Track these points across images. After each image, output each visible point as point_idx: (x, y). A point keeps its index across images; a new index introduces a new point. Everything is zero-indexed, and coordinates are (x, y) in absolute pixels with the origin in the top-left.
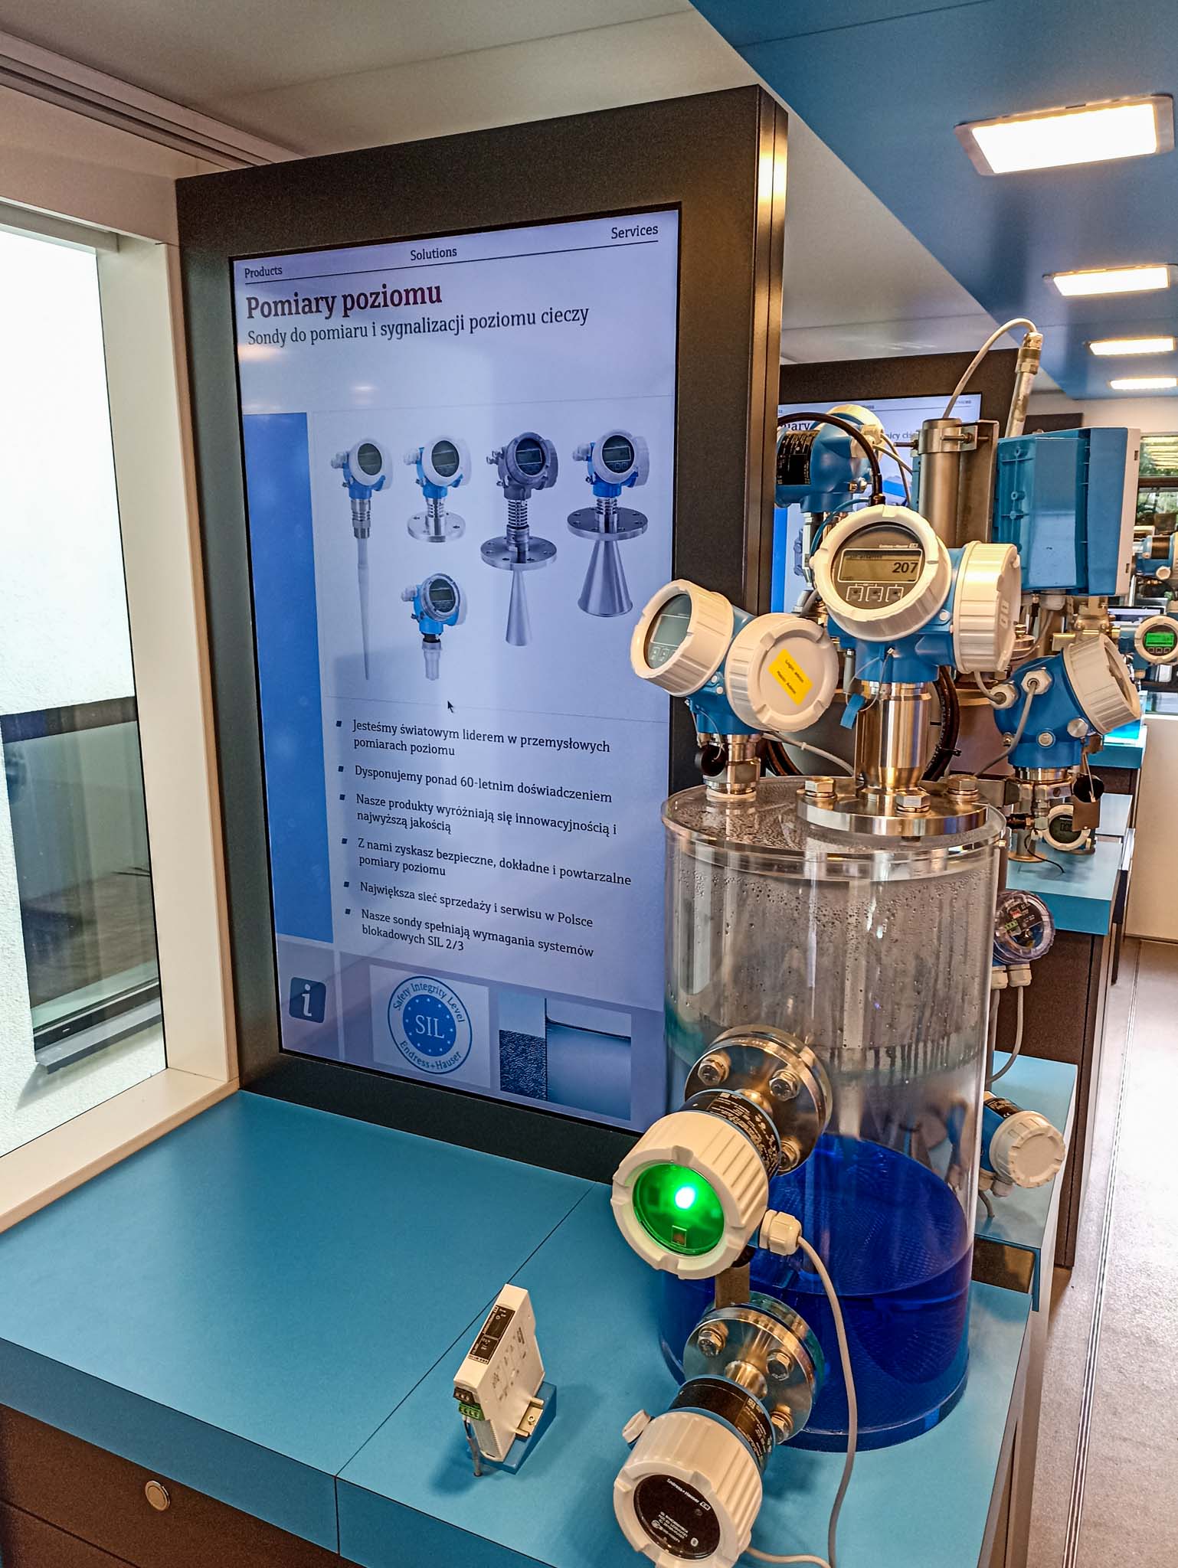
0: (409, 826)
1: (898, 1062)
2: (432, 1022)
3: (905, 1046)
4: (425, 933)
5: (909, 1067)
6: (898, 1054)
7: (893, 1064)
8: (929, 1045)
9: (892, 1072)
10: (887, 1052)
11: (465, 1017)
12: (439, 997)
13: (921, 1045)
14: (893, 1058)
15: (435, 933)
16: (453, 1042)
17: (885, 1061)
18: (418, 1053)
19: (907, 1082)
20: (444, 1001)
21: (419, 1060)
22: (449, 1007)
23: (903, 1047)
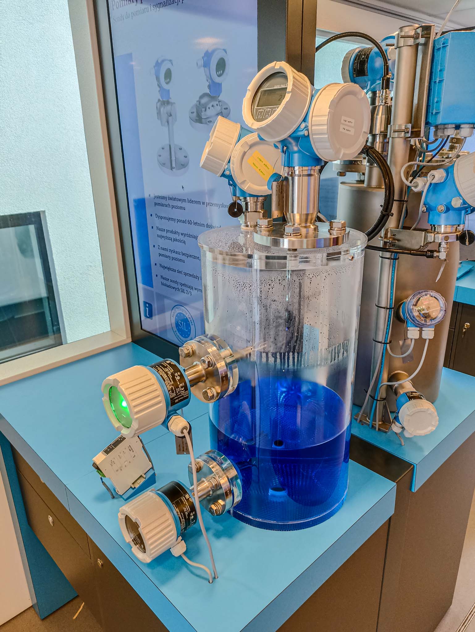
0: (173, 241)
1: (278, 360)
2: (184, 323)
3: (282, 353)
4: (180, 287)
5: (284, 362)
6: (278, 356)
7: (275, 361)
8: (296, 354)
9: (275, 365)
10: (272, 355)
11: (193, 324)
12: (185, 314)
13: (291, 354)
14: (276, 358)
15: (183, 287)
16: (190, 333)
17: (271, 360)
18: (180, 336)
19: (284, 371)
20: (187, 316)
21: (180, 339)
22: (188, 319)
23: (281, 354)
